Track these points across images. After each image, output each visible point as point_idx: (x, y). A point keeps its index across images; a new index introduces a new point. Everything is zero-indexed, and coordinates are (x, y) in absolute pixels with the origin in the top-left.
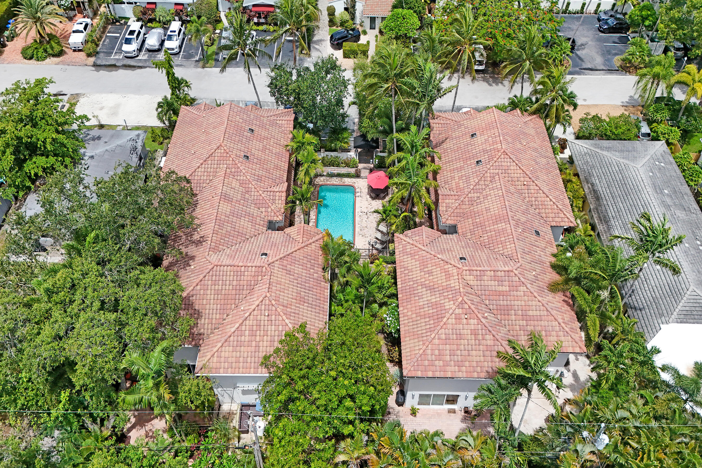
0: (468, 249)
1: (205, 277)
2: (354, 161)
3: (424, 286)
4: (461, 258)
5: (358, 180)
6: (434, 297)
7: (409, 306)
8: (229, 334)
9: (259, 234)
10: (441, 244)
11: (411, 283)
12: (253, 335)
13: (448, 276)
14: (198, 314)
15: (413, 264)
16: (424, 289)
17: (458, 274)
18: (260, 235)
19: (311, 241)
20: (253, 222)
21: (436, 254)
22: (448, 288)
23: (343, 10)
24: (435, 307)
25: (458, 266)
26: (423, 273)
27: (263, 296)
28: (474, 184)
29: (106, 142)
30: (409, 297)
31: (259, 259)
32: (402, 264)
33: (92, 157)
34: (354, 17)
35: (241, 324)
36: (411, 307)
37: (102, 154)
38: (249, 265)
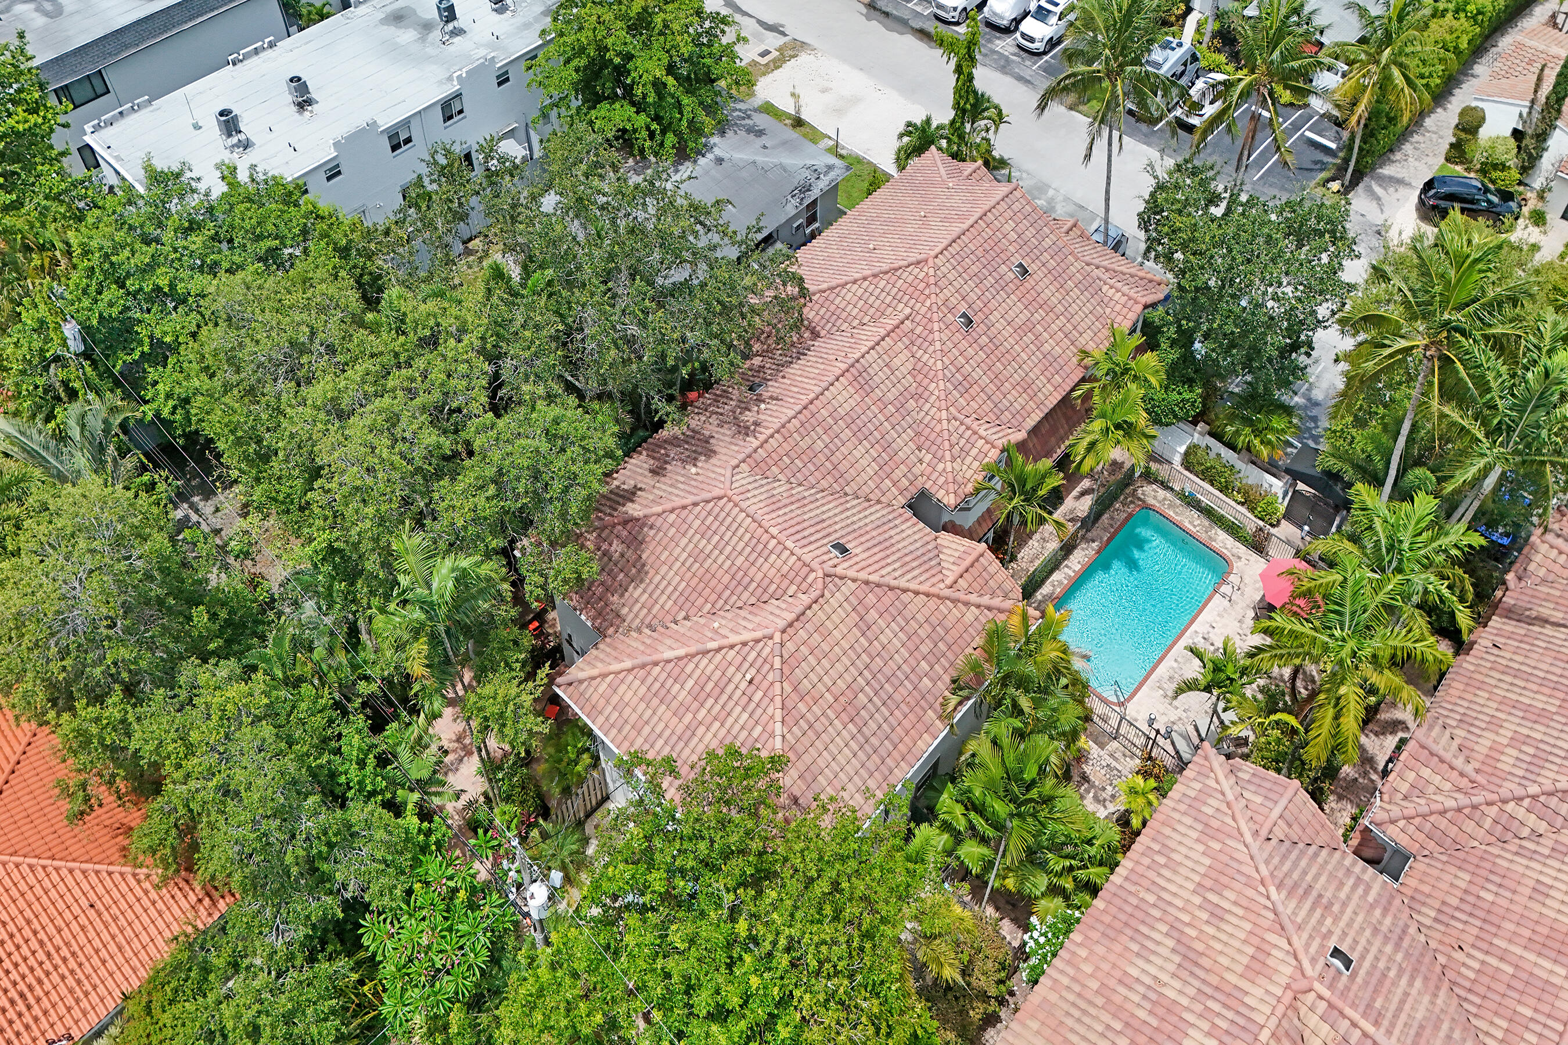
0: (1389, 949)
1: (695, 504)
2: (1269, 504)
3: (1175, 934)
4: (1336, 953)
5: (1254, 557)
6: (1177, 984)
7: (1100, 950)
8: (656, 657)
9: (879, 502)
10: (1314, 870)
11: (1151, 899)
12: (698, 696)
13: (1257, 966)
14: (639, 571)
15: (1191, 854)
16: (1171, 943)
17: (1288, 987)
18: (879, 507)
19: (973, 598)
20: (885, 468)
21: (1268, 881)
22: (1232, 997)
23: (1508, 133)
24: (1161, 1011)
25: (1306, 964)
26: (1197, 900)
27: (767, 632)
28: (1548, 786)
29: (765, 147)
30: (1118, 925)
31: (824, 549)
32: (1167, 831)
33: (720, 161)
34: (1532, 166)
35: (691, 656)
36: (1104, 958)
37: (741, 164)
38: (789, 544)
